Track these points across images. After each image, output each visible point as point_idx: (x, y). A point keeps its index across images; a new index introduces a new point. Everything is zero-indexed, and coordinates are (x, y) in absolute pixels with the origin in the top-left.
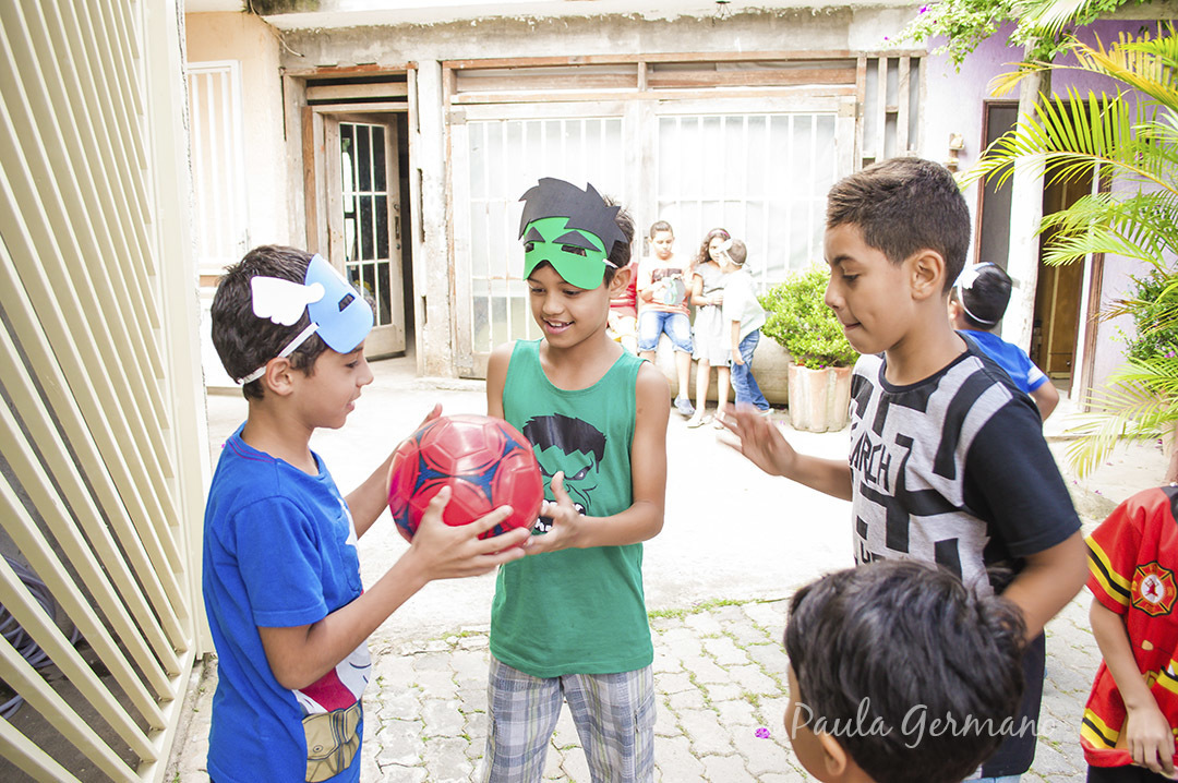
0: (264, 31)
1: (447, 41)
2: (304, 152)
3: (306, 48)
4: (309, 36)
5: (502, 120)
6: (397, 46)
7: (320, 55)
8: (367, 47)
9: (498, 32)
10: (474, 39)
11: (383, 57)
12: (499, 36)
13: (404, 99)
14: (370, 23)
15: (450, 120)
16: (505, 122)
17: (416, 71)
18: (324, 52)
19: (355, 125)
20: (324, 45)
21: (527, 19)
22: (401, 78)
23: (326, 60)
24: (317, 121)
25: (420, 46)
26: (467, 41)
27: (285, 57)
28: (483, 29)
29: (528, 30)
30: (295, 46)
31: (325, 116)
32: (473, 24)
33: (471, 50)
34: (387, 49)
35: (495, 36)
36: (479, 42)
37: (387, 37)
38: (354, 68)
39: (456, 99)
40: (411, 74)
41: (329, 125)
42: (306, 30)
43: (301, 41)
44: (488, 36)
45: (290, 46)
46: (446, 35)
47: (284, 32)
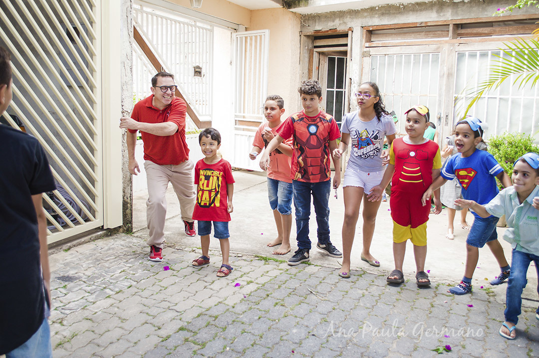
0: (291, 15)
1: (365, 17)
2: (309, 69)
3: (311, 22)
4: (312, 17)
5: (385, 55)
6: (345, 20)
7: (315, 25)
8: (334, 21)
9: (387, 12)
10: (377, 16)
11: (339, 26)
12: (388, 14)
13: (346, 45)
14: (336, 10)
15: (365, 55)
16: (387, 56)
17: (353, 31)
18: (317, 24)
19: (336, 57)
20: (317, 21)
21: (400, 5)
22: (345, 35)
23: (318, 28)
24: (316, 55)
25: (355, 20)
26: (374, 17)
27: (302, 26)
28: (381, 10)
29: (400, 10)
30: (306, 22)
31: (319, 53)
32: (377, 8)
33: (375, 21)
34: (341, 22)
35: (386, 14)
36: (379, 17)
37: (342, 16)
38: (328, 31)
39: (367, 45)
40: (350, 33)
41: (321, 57)
42: (311, 14)
43: (309, 20)
44: (383, 14)
45: (304, 21)
46: (365, 14)
47: (303, 15)
